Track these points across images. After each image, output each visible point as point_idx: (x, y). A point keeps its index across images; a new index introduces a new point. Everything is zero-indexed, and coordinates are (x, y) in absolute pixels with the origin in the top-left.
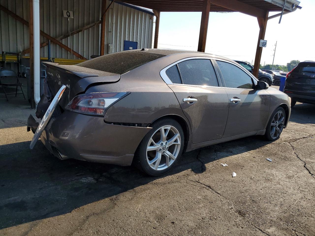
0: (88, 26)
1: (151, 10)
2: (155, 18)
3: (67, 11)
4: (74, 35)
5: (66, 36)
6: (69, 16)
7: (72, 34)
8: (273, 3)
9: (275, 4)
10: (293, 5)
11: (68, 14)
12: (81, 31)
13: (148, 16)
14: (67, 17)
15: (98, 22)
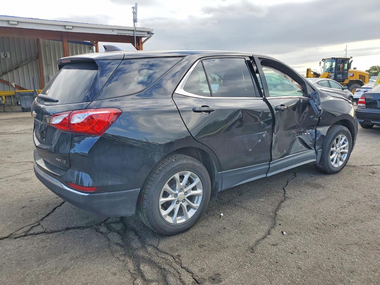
0: (27, 62)
1: (90, 42)
2: (94, 48)
3: (4, 53)
4: (14, 71)
5: (5, 73)
6: (7, 56)
7: (10, 70)
8: (119, 34)
9: (123, 34)
10: (149, 33)
11: (5, 55)
12: (19, 67)
13: (87, 46)
14: (4, 57)
15: (34, 58)
